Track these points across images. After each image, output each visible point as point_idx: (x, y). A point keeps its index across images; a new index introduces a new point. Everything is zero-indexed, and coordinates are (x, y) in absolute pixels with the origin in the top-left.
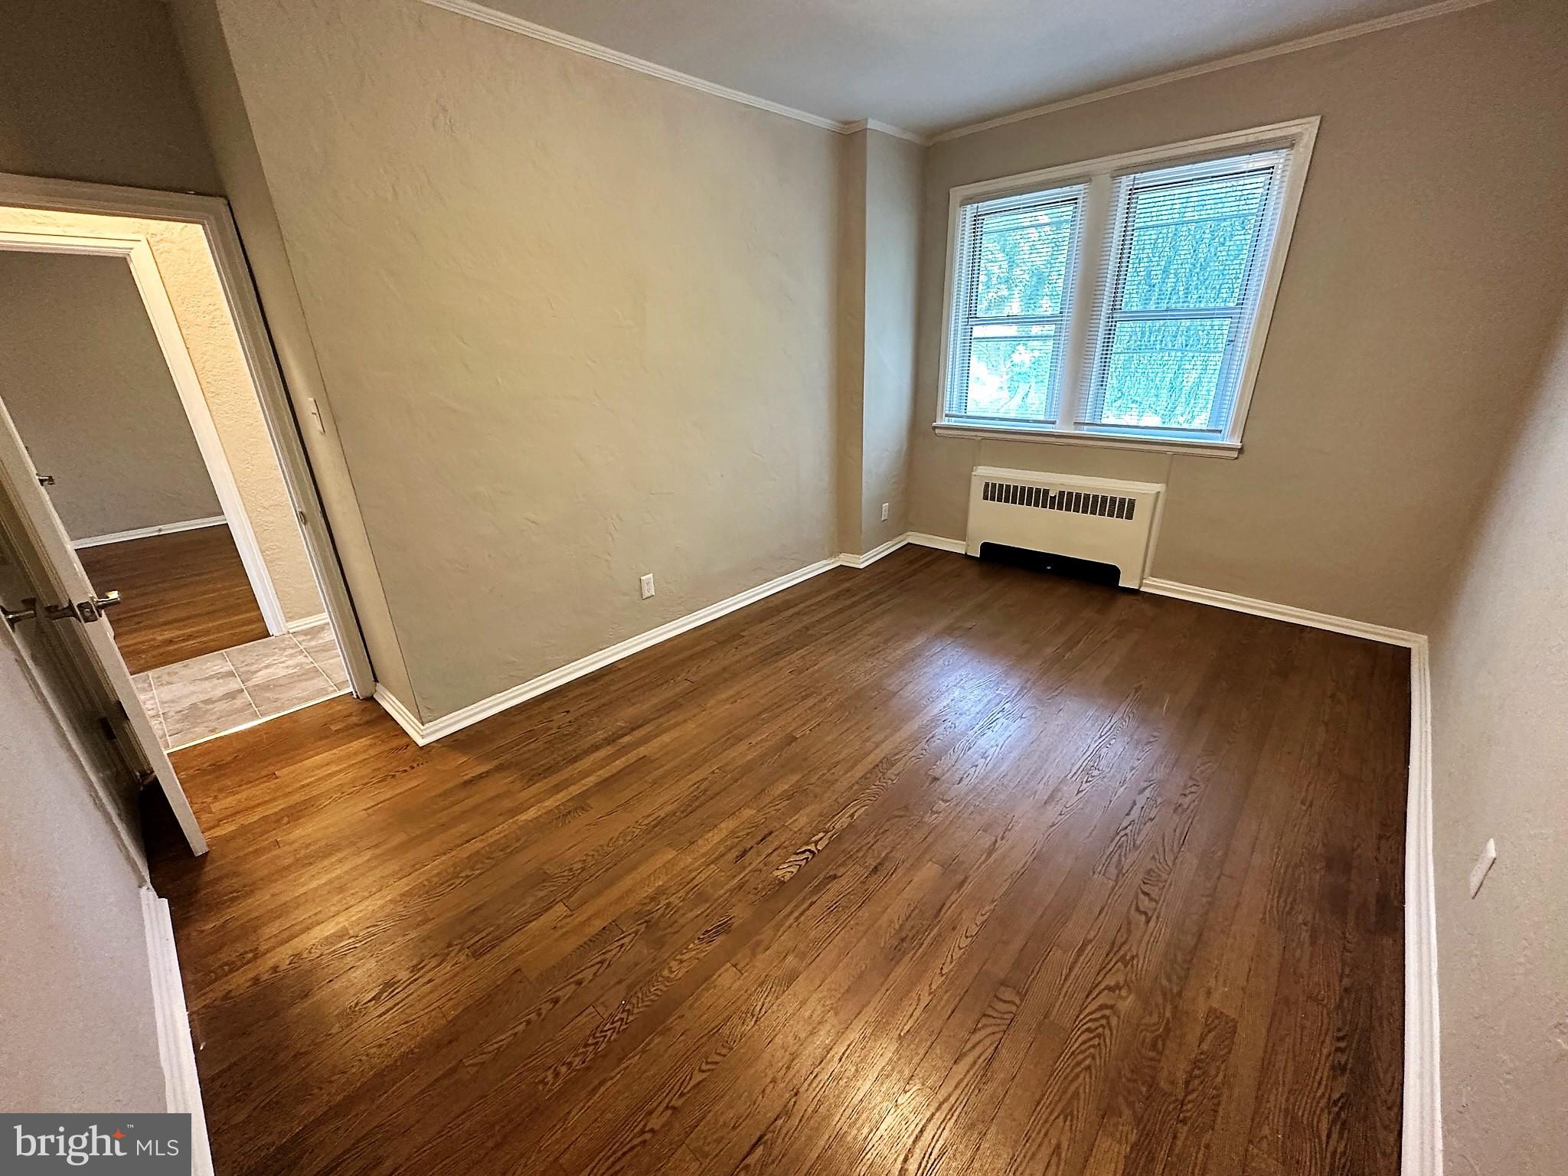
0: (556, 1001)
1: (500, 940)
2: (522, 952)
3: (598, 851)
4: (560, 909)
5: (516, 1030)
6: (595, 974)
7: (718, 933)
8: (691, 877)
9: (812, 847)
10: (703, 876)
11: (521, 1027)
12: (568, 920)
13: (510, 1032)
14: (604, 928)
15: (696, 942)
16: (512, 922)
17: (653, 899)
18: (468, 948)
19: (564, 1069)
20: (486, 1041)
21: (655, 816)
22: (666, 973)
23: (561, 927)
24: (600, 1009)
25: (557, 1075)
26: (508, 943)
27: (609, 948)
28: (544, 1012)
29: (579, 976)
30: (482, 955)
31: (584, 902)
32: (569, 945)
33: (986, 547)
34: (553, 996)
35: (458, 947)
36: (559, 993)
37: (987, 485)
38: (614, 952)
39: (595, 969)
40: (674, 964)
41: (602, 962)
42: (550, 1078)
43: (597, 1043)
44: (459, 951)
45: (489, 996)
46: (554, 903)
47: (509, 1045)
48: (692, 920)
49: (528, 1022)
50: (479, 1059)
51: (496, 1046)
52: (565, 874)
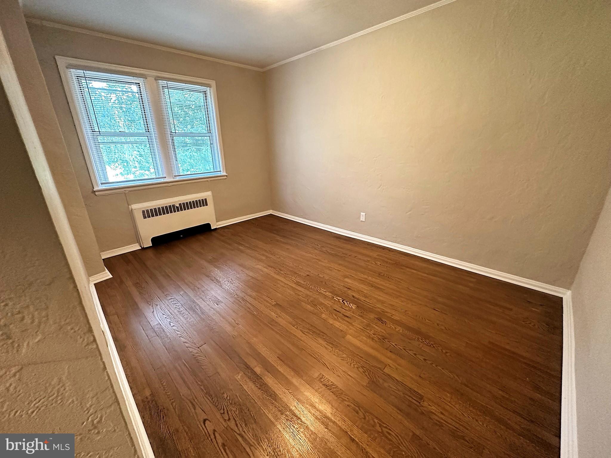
0: (425, 360)
1: (410, 390)
2: (412, 378)
3: (351, 364)
4: (387, 370)
5: (441, 369)
6: (410, 350)
7: (382, 320)
8: (359, 329)
9: (341, 301)
10: (358, 326)
11: (439, 368)
12: (391, 365)
13: (443, 371)
14: (391, 352)
15: (387, 325)
16: (399, 387)
17: (373, 339)
18: (420, 403)
19: (444, 351)
20: (450, 377)
21: (326, 346)
22: (401, 331)
23: (395, 367)
24: (421, 346)
25: (447, 352)
26: (410, 385)
27: (398, 348)
28: (430, 362)
29: (413, 355)
30: (421, 395)
31: (381, 362)
32: (402, 362)
33: (154, 240)
34: (424, 361)
35: (421, 408)
36: (422, 359)
37: (143, 212)
38: (399, 347)
39: (408, 351)
40: (397, 330)
41: (405, 349)
42: (448, 354)
43: (432, 344)
44: (423, 406)
45: (435, 383)
46: (384, 374)
47: (447, 369)
48: (379, 327)
49: (436, 366)
50: (456, 377)
51: (449, 373)
52: (367, 374)
